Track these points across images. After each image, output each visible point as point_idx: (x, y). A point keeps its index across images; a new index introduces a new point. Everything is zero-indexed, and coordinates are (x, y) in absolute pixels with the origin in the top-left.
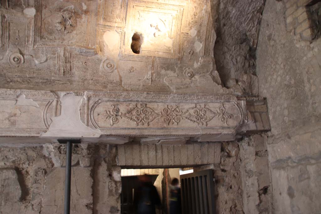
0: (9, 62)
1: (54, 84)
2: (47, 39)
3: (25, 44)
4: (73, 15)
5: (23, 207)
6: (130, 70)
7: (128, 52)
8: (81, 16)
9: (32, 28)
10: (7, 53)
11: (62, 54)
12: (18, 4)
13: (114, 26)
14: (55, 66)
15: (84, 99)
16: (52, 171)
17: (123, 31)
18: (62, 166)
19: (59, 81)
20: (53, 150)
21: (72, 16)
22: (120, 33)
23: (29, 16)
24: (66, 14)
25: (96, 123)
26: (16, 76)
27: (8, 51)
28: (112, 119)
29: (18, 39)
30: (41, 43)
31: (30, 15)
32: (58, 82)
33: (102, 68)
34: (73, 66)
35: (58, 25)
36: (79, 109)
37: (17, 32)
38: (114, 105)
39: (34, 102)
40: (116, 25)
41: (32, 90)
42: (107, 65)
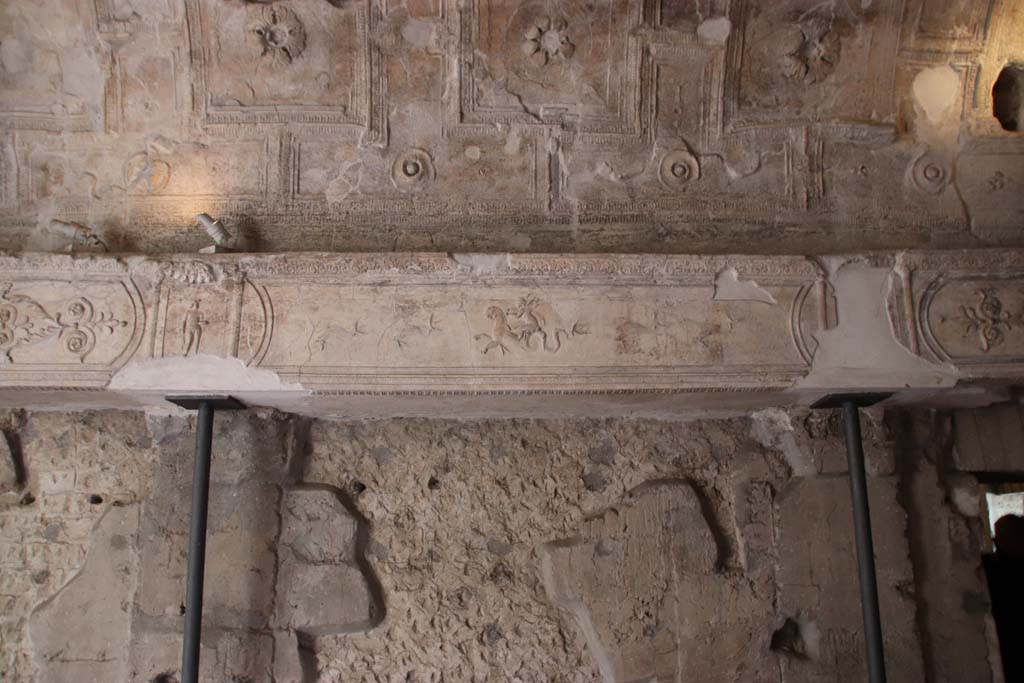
0: (660, 179)
1: (782, 236)
2: (754, 105)
3: (698, 123)
4: (830, 27)
5: (727, 587)
6: (991, 183)
7: (988, 126)
8: (854, 30)
9: (718, 75)
10: (654, 154)
11: (801, 146)
12: (686, 11)
13: (947, 50)
14: (781, 182)
15: (897, 275)
16: (790, 488)
17: (973, 63)
18: (820, 473)
19: (795, 226)
20: (791, 428)
21: (829, 31)
22: (964, 69)
23: (710, 43)
24: (812, 27)
25: (942, 347)
26: (681, 216)
27: (655, 148)
28: (984, 331)
29: (680, 111)
30: (741, 118)
31: (715, 40)
32: (792, 229)
33: (910, 180)
34: (831, 180)
35: (787, 60)
36: (887, 305)
37: (678, 90)
38: (983, 291)
39: (762, 290)
40: (955, 46)
41: (755, 256)
42: (925, 172)
